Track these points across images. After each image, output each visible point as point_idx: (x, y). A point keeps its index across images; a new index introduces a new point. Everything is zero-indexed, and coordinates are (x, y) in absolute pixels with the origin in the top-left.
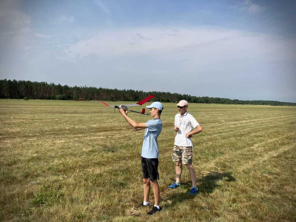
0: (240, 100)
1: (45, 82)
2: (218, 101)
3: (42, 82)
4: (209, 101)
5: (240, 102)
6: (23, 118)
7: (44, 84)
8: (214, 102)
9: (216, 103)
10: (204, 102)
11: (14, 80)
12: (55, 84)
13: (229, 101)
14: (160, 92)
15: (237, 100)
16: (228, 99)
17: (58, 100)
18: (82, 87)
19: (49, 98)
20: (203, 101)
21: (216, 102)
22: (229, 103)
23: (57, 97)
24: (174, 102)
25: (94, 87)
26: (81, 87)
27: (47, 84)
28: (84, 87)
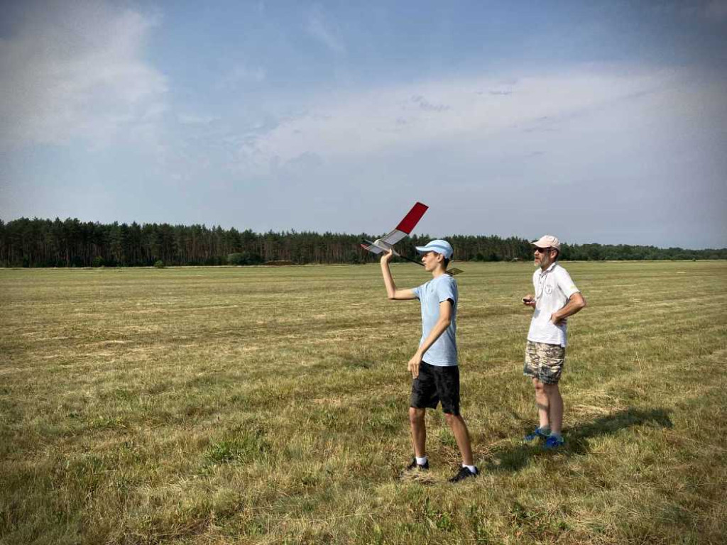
0: (685, 249)
1: (202, 225)
2: (626, 253)
3: (193, 227)
4: (601, 254)
5: (684, 256)
6: (161, 305)
7: (198, 230)
8: (614, 257)
9: (620, 259)
10: (589, 258)
11: (135, 224)
12: (223, 228)
13: (654, 254)
14: (473, 237)
15: (679, 250)
16: (652, 247)
17: (232, 264)
18: (285, 232)
19: (211, 262)
20: (584, 254)
21: (620, 257)
22: (655, 258)
23: (229, 259)
24: (508, 260)
25: (312, 232)
26: (283, 233)
27: (205, 229)
28: (290, 232)
